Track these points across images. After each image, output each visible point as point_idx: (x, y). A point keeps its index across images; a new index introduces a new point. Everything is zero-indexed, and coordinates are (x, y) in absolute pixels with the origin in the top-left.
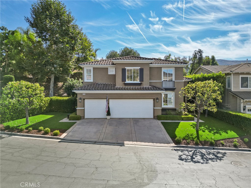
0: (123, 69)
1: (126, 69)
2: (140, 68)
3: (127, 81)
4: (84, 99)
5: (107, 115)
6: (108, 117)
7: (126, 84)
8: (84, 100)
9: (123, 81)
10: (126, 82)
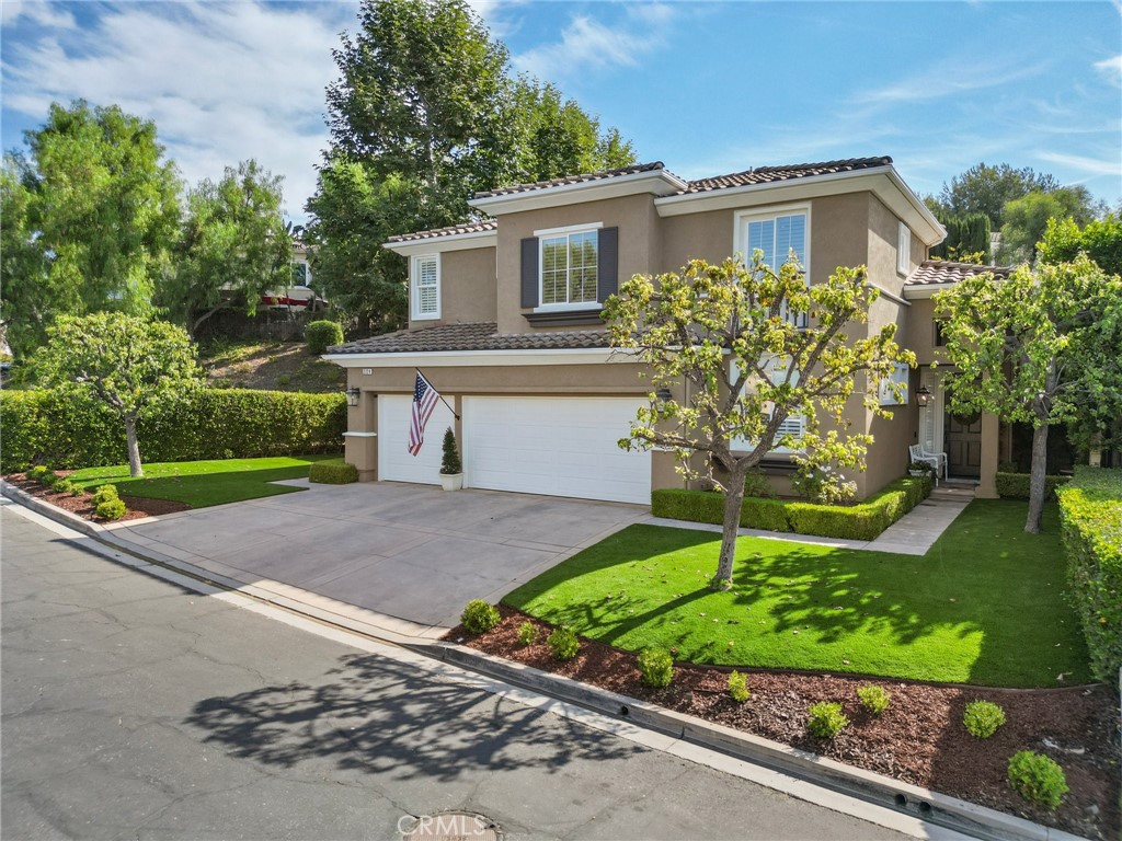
0: (524, 242)
1: (536, 240)
2: (600, 225)
3: (544, 307)
4: (374, 395)
5: (443, 471)
6: (449, 482)
7: (537, 320)
8: (376, 396)
9: (523, 306)
10: (536, 310)
